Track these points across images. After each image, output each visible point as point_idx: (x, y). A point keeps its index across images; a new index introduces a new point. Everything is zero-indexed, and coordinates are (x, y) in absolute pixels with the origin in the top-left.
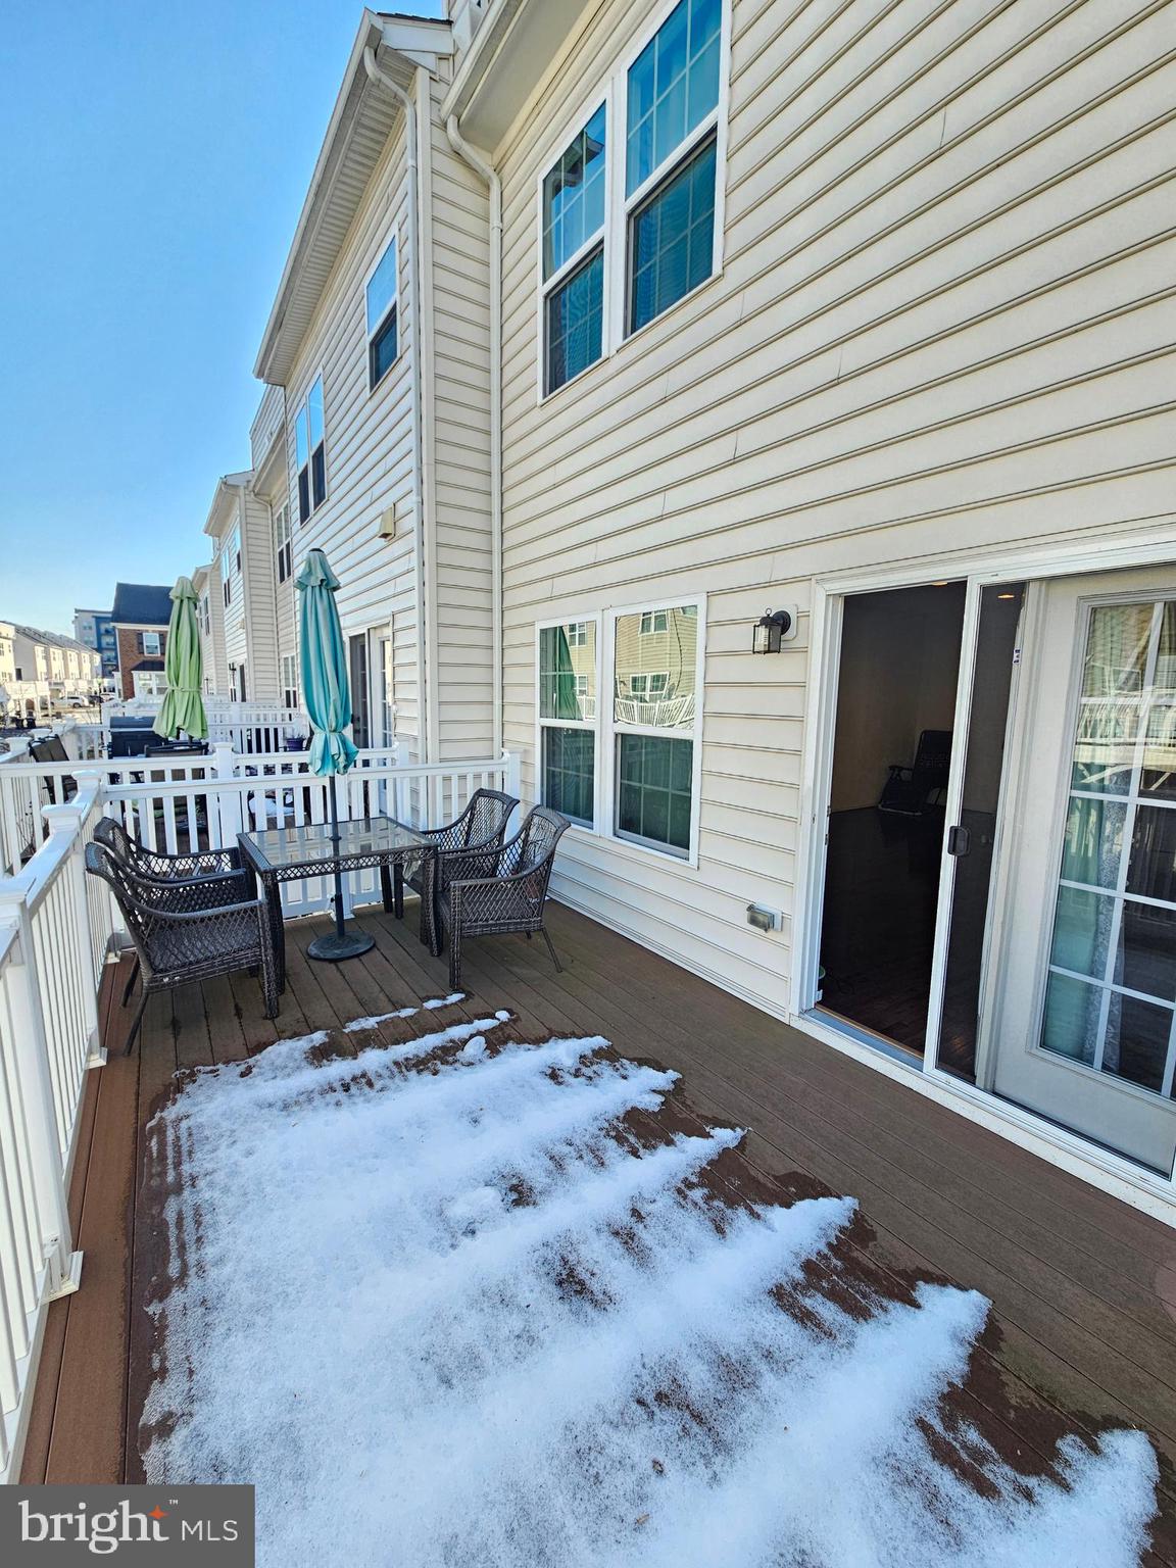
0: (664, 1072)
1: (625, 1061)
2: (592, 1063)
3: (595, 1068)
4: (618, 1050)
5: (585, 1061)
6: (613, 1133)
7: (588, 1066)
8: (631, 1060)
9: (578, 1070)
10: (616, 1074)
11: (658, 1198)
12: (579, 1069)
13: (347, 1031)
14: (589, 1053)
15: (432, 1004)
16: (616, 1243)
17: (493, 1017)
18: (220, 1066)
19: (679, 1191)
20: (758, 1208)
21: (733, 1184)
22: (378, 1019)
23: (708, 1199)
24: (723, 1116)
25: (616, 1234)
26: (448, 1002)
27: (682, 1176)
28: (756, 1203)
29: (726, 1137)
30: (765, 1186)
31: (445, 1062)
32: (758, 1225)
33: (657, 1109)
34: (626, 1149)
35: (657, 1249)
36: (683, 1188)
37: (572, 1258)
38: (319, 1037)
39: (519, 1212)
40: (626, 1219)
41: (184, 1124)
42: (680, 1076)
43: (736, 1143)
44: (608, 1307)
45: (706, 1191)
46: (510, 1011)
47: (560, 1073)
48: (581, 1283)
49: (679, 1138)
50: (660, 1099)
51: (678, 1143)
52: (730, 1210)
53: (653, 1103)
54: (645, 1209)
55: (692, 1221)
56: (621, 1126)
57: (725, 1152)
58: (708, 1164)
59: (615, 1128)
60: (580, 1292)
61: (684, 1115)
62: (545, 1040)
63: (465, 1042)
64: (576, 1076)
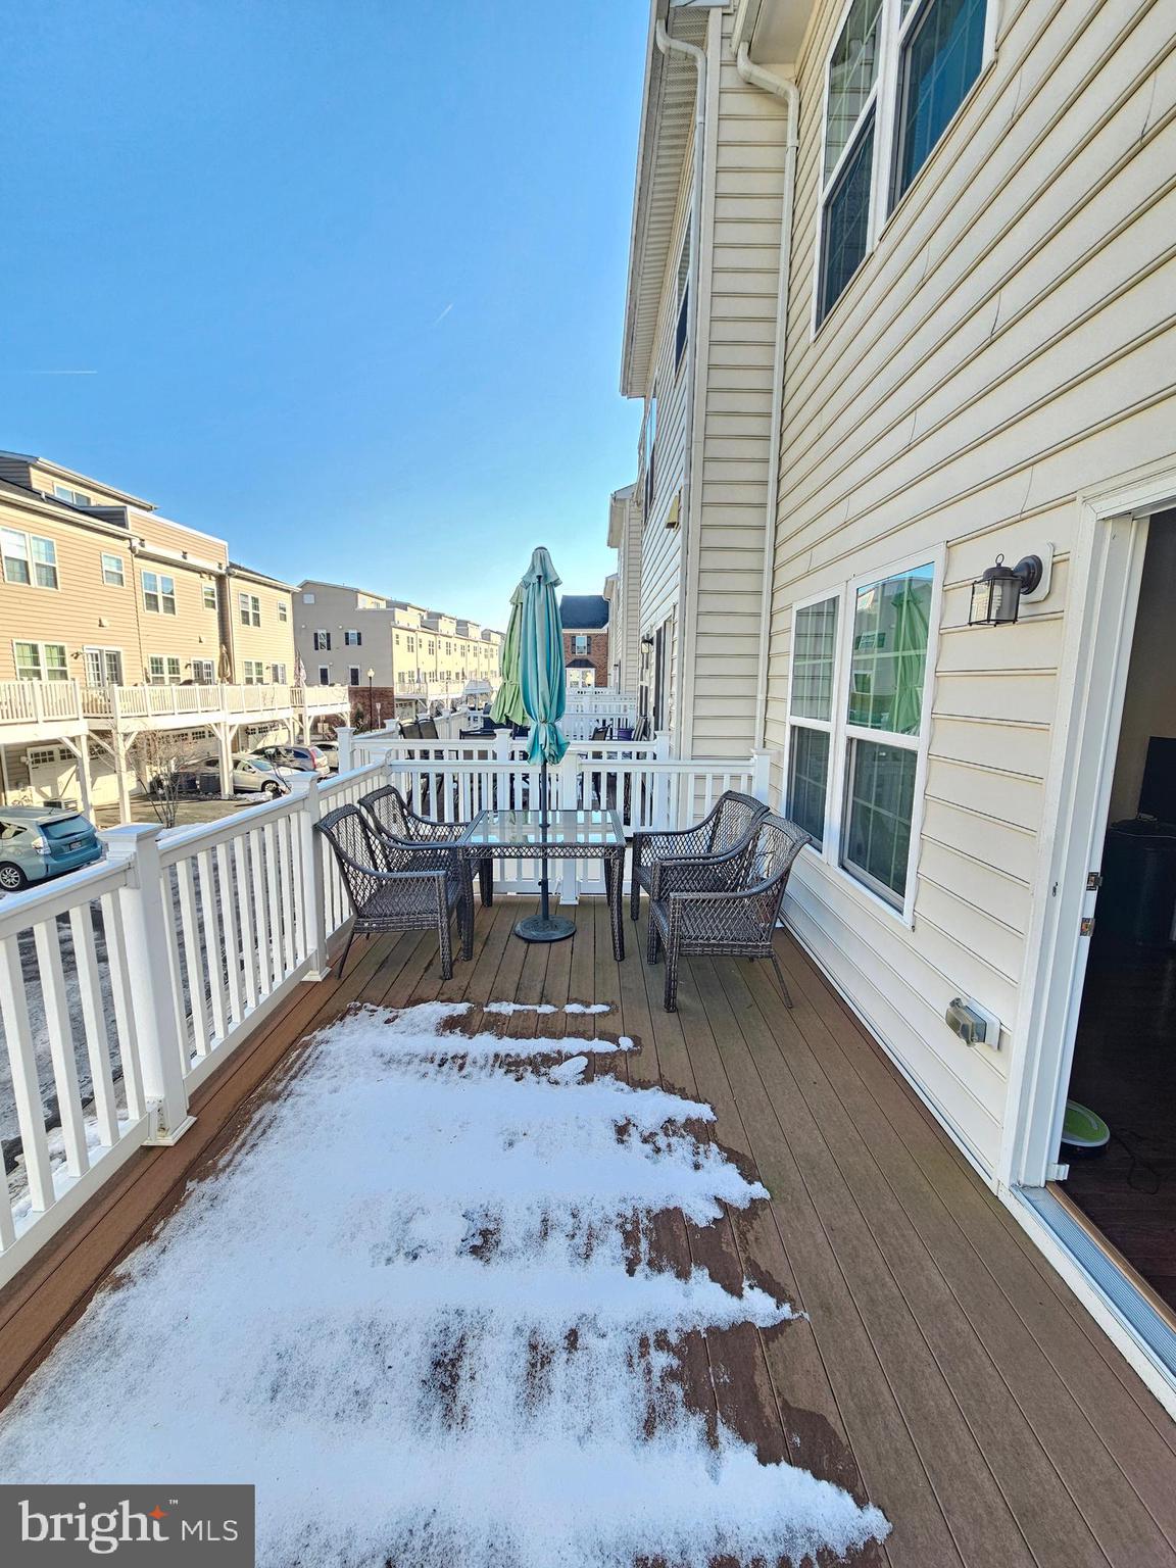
0: (750, 1183)
1: (714, 1147)
2: (674, 1133)
3: (674, 1140)
4: (716, 1131)
5: (669, 1126)
6: (629, 1227)
7: (667, 1135)
8: (720, 1146)
9: (653, 1134)
10: (690, 1158)
11: (610, 1335)
12: (656, 1134)
13: (485, 1009)
14: (681, 1119)
15: (574, 1008)
16: (525, 1356)
17: (614, 1040)
18: (381, 1008)
19: (644, 1343)
20: (723, 1432)
21: (717, 1377)
22: (518, 1007)
23: (671, 1375)
24: (783, 1278)
25: (533, 1347)
26: (588, 1011)
27: (661, 1325)
28: (727, 1422)
29: (759, 1306)
30: (760, 1408)
31: (536, 1072)
32: (701, 1458)
33: (703, 1224)
34: (628, 1253)
35: (557, 1396)
36: (651, 1342)
37: (470, 1344)
38: (461, 1008)
39: (469, 1260)
40: (554, 1335)
41: (323, 1047)
42: (768, 1197)
43: (769, 1323)
44: (454, 1426)
45: (675, 1363)
46: (636, 1040)
47: (632, 1130)
48: (455, 1378)
49: (700, 1275)
50: (716, 1213)
51: (692, 1281)
52: (683, 1410)
53: (703, 1213)
54: (587, 1338)
55: (622, 1392)
56: (645, 1222)
57: (743, 1329)
58: (707, 1330)
59: (636, 1223)
60: (444, 1388)
61: (731, 1250)
62: (644, 1085)
63: (569, 1057)
64: (645, 1141)
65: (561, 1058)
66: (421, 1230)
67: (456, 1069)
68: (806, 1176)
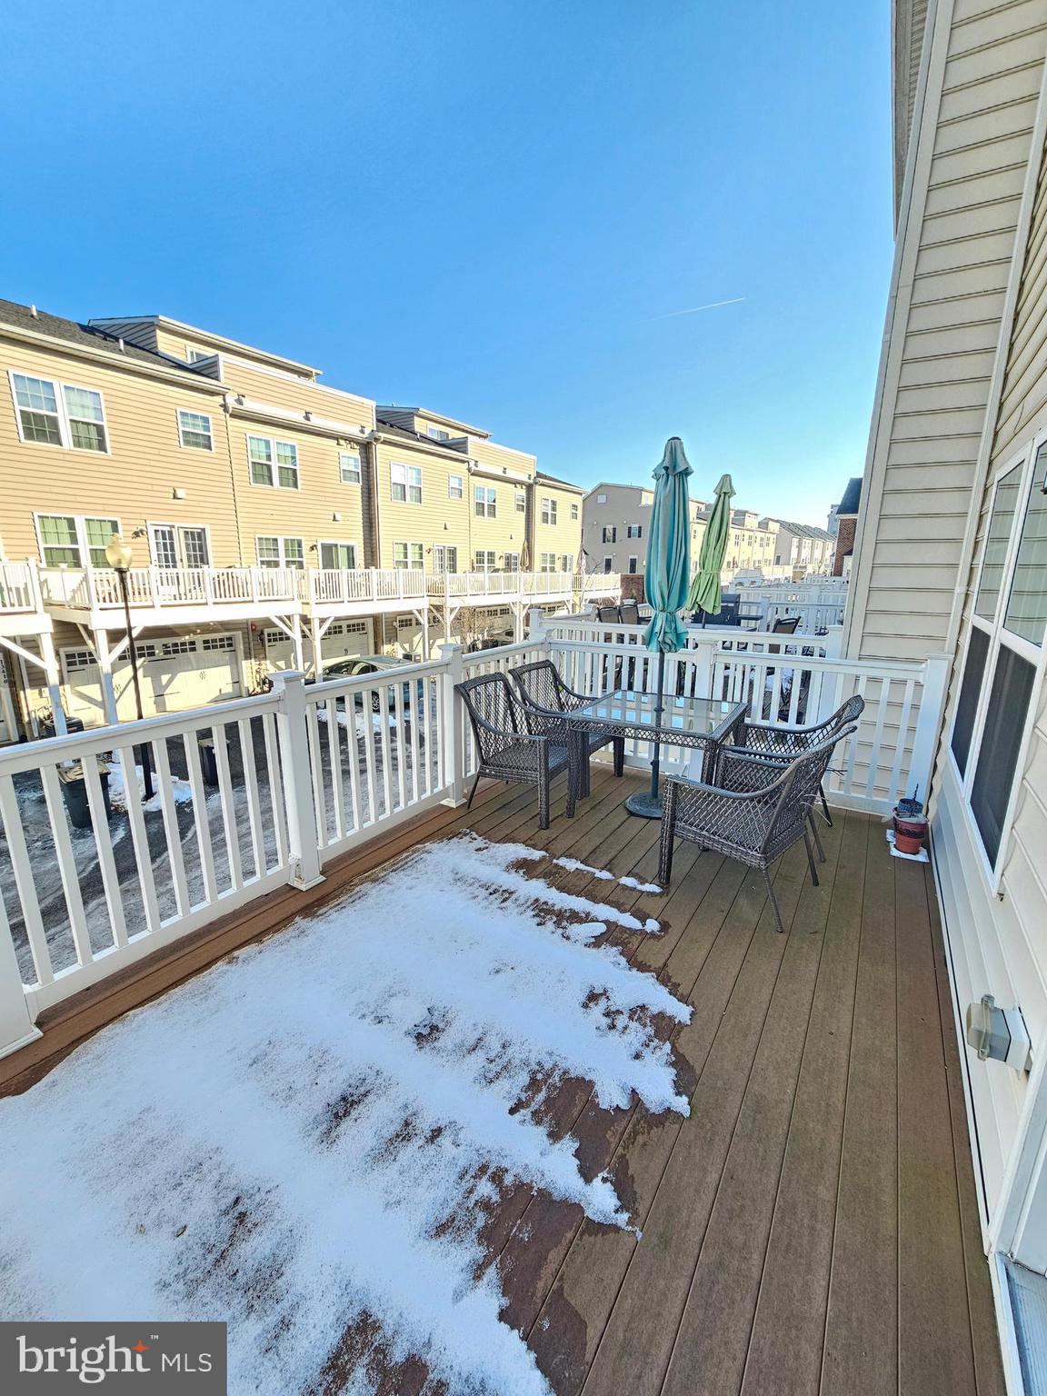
0: (678, 1094)
1: (667, 1047)
2: (639, 1019)
3: (633, 1025)
4: (682, 1034)
5: (638, 1012)
6: (540, 1076)
7: (631, 1018)
8: (674, 1050)
9: (619, 1012)
10: (637, 1046)
11: (461, 1148)
12: (622, 1013)
13: (555, 861)
14: (654, 1010)
15: (629, 881)
16: (396, 1127)
17: (643, 918)
18: (481, 838)
19: (483, 1169)
20: (491, 1273)
21: (520, 1230)
22: (582, 867)
23: (485, 1205)
24: (644, 1191)
25: (407, 1124)
26: (640, 887)
27: (505, 1164)
28: (501, 1268)
29: (600, 1199)
30: (536, 1276)
31: (558, 924)
32: (458, 1279)
33: (604, 1106)
34: (523, 1096)
35: (396, 1166)
36: (489, 1172)
37: (371, 1097)
38: (537, 855)
39: (411, 1040)
40: (424, 1124)
41: (423, 856)
42: (687, 1114)
43: (596, 1218)
44: (324, 1143)
45: (496, 1198)
46: (665, 927)
47: (602, 1000)
48: (347, 1113)
49: (569, 1145)
50: (624, 1103)
51: (558, 1146)
52: (474, 1236)
53: (611, 1096)
54: (445, 1140)
55: (440, 1193)
56: (556, 1079)
57: (572, 1209)
58: (539, 1190)
59: (549, 1076)
60: (336, 1116)
61: (614, 1141)
62: (642, 967)
63: (595, 920)
64: (607, 1014)
65: (587, 918)
66: (395, 1006)
67: (500, 900)
68: (744, 1115)
